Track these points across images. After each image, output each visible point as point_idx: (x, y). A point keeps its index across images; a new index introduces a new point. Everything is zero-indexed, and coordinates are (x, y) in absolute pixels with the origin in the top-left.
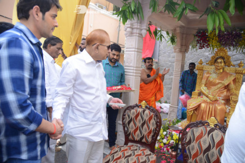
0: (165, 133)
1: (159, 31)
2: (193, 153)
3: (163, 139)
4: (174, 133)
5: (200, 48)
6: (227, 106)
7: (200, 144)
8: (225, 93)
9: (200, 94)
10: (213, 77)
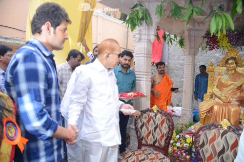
0: (178, 136)
1: (168, 35)
2: (207, 155)
3: (176, 142)
4: (187, 136)
5: (210, 50)
6: (241, 108)
7: (213, 146)
8: (238, 94)
9: (212, 96)
10: (225, 79)
